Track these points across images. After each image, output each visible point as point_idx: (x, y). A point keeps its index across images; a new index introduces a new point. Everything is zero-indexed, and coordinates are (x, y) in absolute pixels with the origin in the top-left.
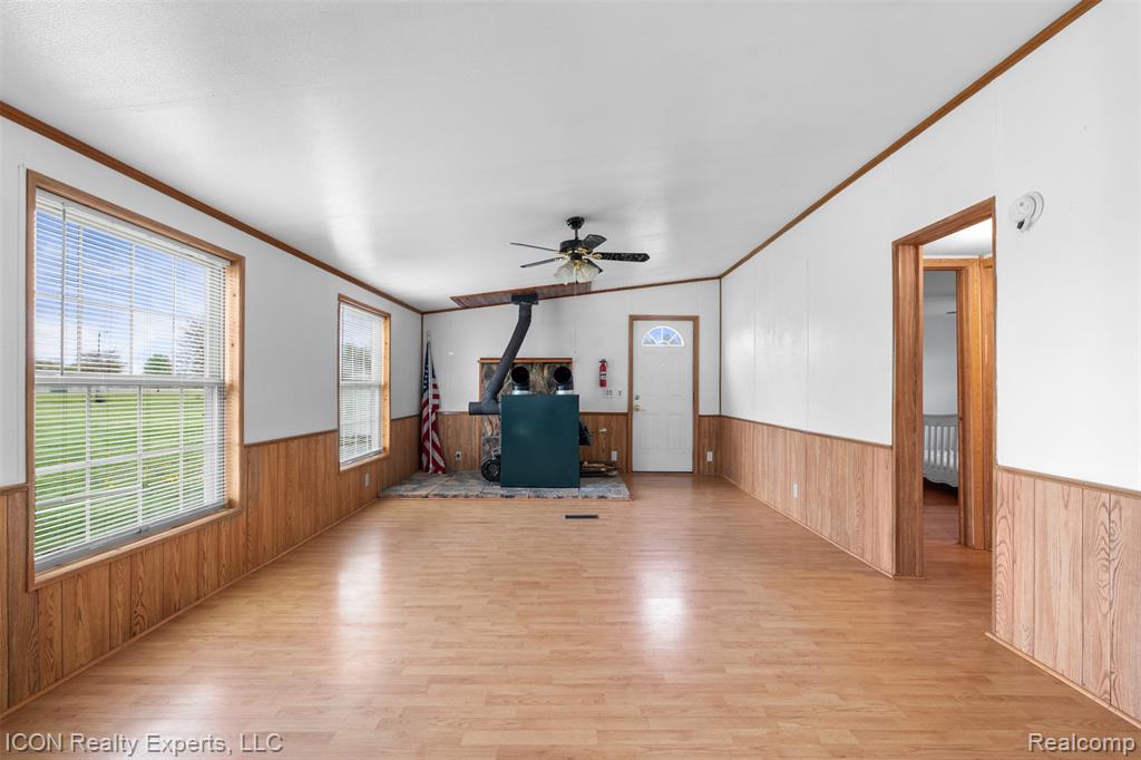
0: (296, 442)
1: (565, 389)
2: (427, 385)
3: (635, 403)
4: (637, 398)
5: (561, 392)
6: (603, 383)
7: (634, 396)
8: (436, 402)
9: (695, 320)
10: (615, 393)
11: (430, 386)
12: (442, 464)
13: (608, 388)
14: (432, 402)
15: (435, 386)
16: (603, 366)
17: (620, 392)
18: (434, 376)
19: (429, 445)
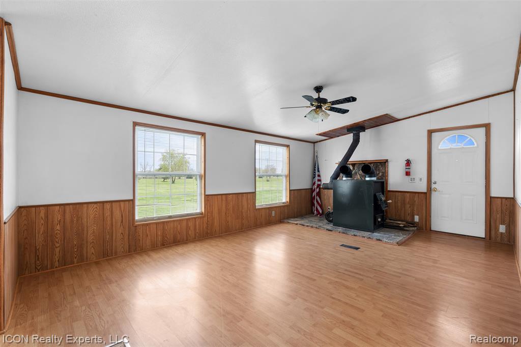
0: (231, 195)
1: (369, 177)
2: (315, 175)
3: (433, 186)
4: (435, 183)
5: (367, 179)
6: (408, 174)
7: (433, 181)
8: (319, 183)
9: (487, 127)
10: (417, 180)
11: (316, 176)
12: (321, 212)
13: (412, 176)
14: (317, 183)
15: (319, 176)
16: (408, 163)
17: (421, 179)
18: (318, 171)
19: (315, 203)
